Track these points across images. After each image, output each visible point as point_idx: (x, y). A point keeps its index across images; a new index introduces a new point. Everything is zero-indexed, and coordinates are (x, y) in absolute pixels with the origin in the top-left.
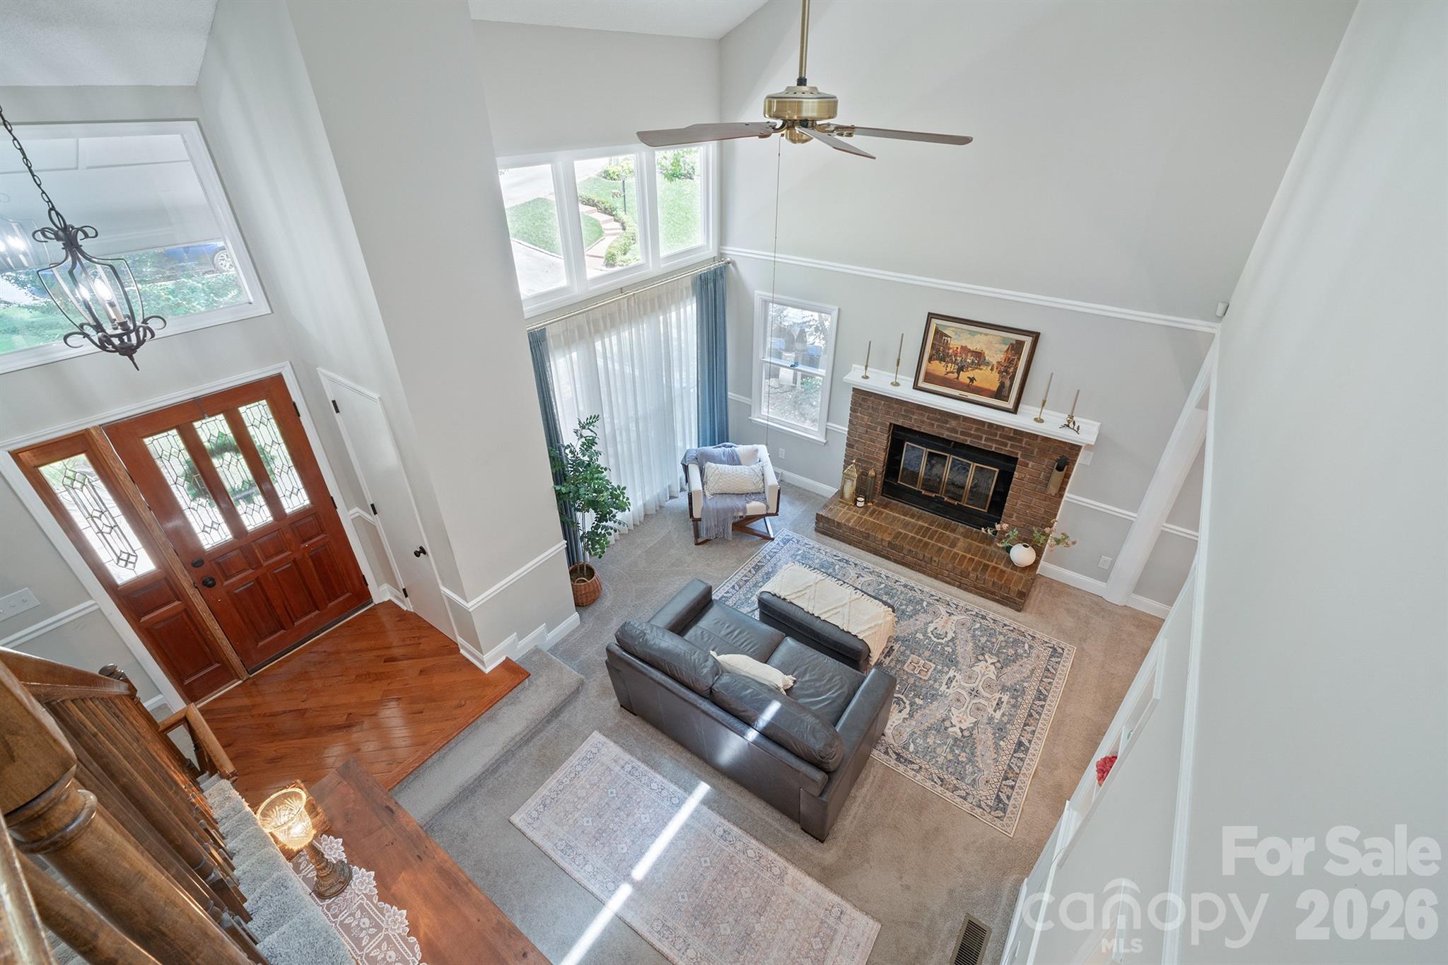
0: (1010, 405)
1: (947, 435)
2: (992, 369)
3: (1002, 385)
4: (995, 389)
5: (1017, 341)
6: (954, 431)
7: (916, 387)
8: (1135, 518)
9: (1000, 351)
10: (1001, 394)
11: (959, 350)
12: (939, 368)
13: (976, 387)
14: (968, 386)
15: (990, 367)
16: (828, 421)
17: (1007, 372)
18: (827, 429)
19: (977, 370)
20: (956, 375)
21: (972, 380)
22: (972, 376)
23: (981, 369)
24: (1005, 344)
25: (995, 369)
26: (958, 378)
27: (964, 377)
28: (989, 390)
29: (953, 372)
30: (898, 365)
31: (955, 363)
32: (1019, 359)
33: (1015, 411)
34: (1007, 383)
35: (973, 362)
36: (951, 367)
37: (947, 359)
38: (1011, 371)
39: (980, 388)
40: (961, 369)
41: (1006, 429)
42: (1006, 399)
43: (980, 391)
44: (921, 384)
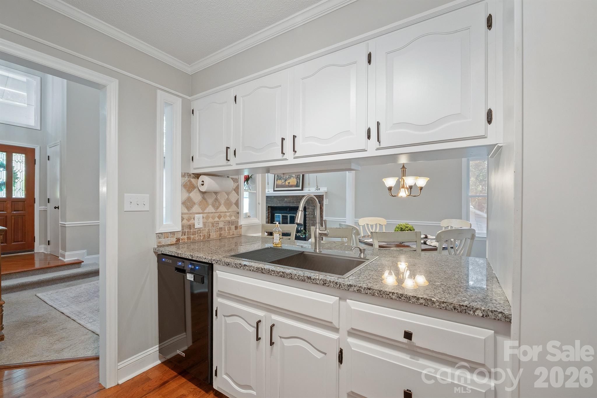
0: (300, 188)
1: (285, 205)
2: (294, 178)
3: (297, 182)
4: (296, 184)
6: (286, 202)
7: (274, 191)
8: (346, 220)
10: (297, 186)
12: (280, 182)
13: (290, 185)
14: (288, 185)
15: (293, 178)
17: (298, 177)
19: (290, 180)
20: (284, 183)
21: (289, 183)
22: (289, 182)
26: (285, 184)
27: (287, 183)
28: (294, 185)
29: (283, 182)
30: (268, 185)
31: (284, 179)
33: (302, 190)
34: (299, 181)
35: (288, 177)
36: (283, 181)
37: (282, 179)
39: (292, 185)
40: (286, 181)
43: (291, 186)
44: (276, 189)
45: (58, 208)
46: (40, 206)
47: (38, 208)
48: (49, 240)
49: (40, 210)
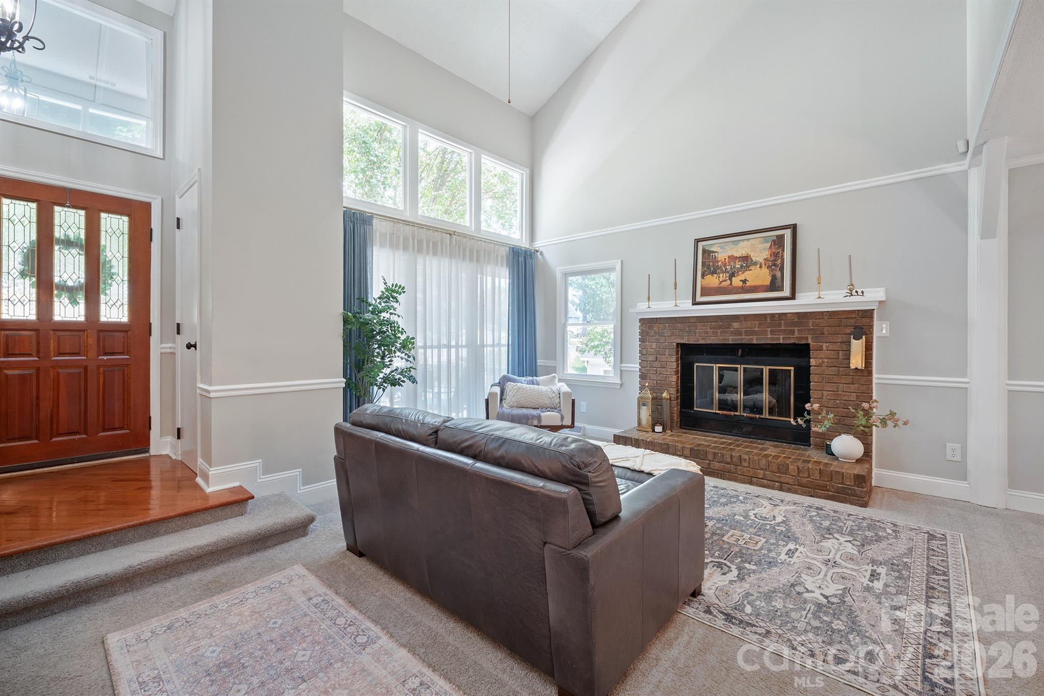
0: (787, 292)
1: (732, 340)
2: (761, 267)
3: (774, 278)
4: (768, 283)
5: (777, 236)
6: (738, 332)
7: (695, 303)
8: (968, 383)
9: (765, 250)
10: (775, 285)
11: (727, 260)
12: (713, 281)
13: (750, 287)
14: (742, 288)
15: (758, 266)
16: (621, 363)
17: (775, 265)
18: (621, 371)
19: (747, 272)
20: (729, 282)
21: (744, 281)
22: (743, 279)
23: (751, 270)
24: (767, 242)
25: (763, 266)
26: (731, 284)
27: (737, 281)
28: (763, 286)
29: (725, 281)
30: (676, 289)
31: (726, 272)
32: (783, 250)
33: (793, 297)
34: (778, 274)
35: (742, 266)
36: (722, 276)
37: (718, 271)
38: (778, 263)
39: (754, 286)
40: (732, 275)
41: (789, 315)
42: (781, 289)
43: (754, 289)
44: (699, 299)
45: (195, 346)
46: (161, 344)
47: (157, 347)
48: (179, 427)
49: (161, 353)
